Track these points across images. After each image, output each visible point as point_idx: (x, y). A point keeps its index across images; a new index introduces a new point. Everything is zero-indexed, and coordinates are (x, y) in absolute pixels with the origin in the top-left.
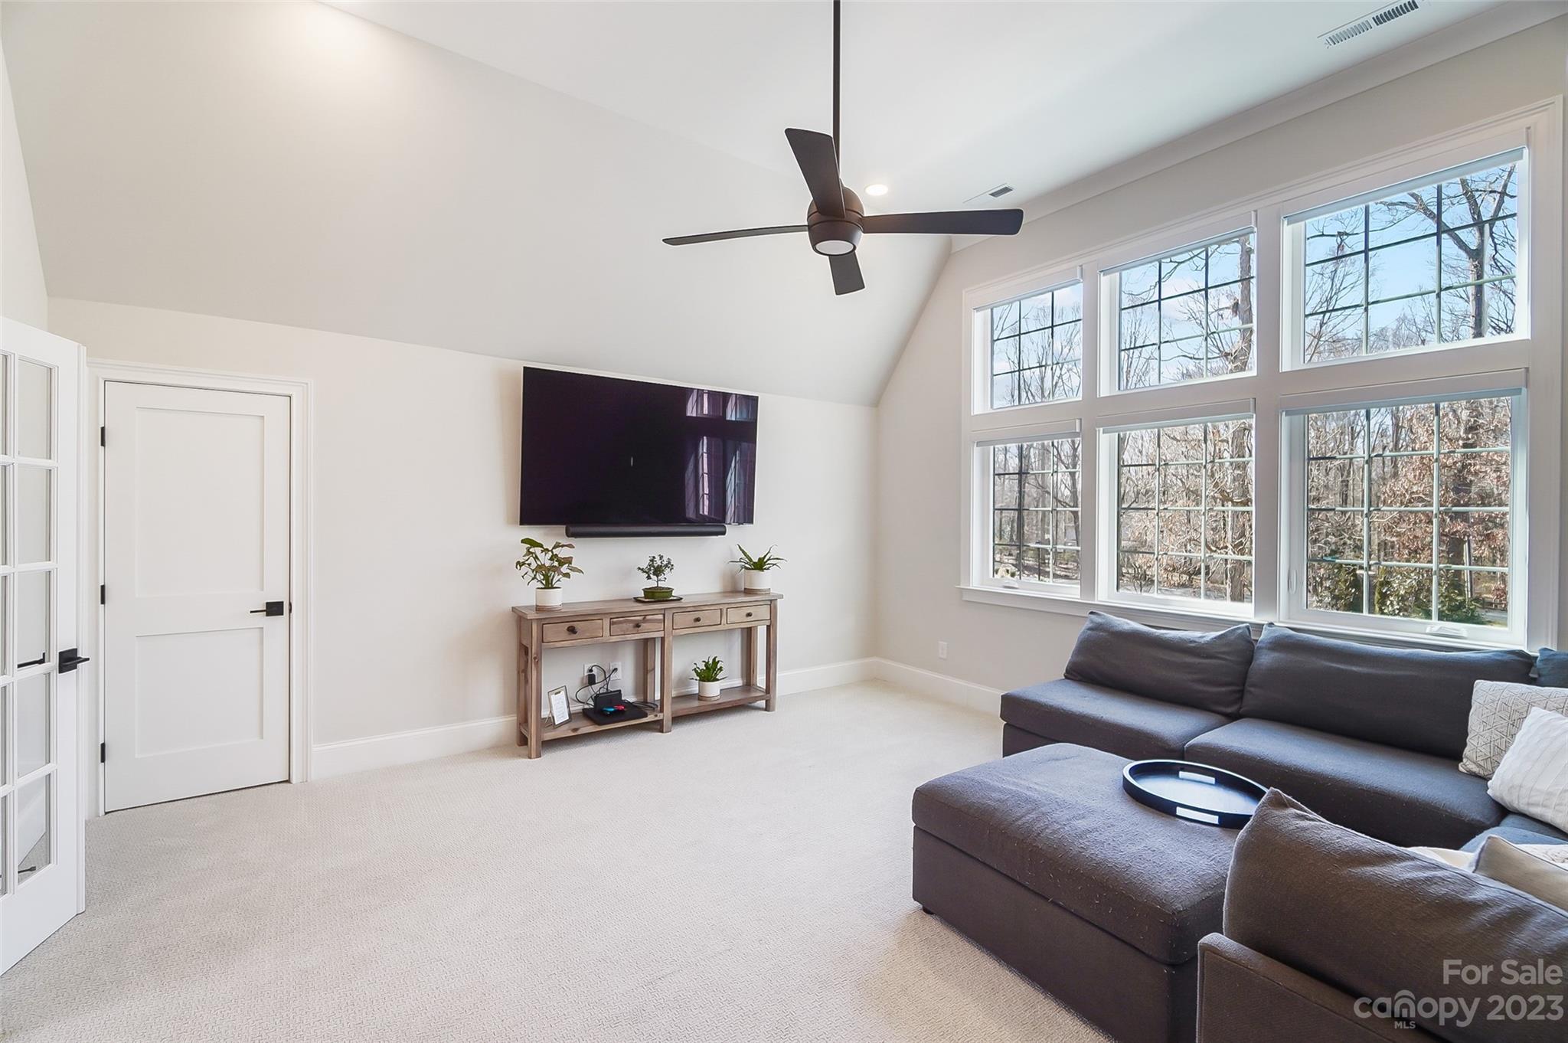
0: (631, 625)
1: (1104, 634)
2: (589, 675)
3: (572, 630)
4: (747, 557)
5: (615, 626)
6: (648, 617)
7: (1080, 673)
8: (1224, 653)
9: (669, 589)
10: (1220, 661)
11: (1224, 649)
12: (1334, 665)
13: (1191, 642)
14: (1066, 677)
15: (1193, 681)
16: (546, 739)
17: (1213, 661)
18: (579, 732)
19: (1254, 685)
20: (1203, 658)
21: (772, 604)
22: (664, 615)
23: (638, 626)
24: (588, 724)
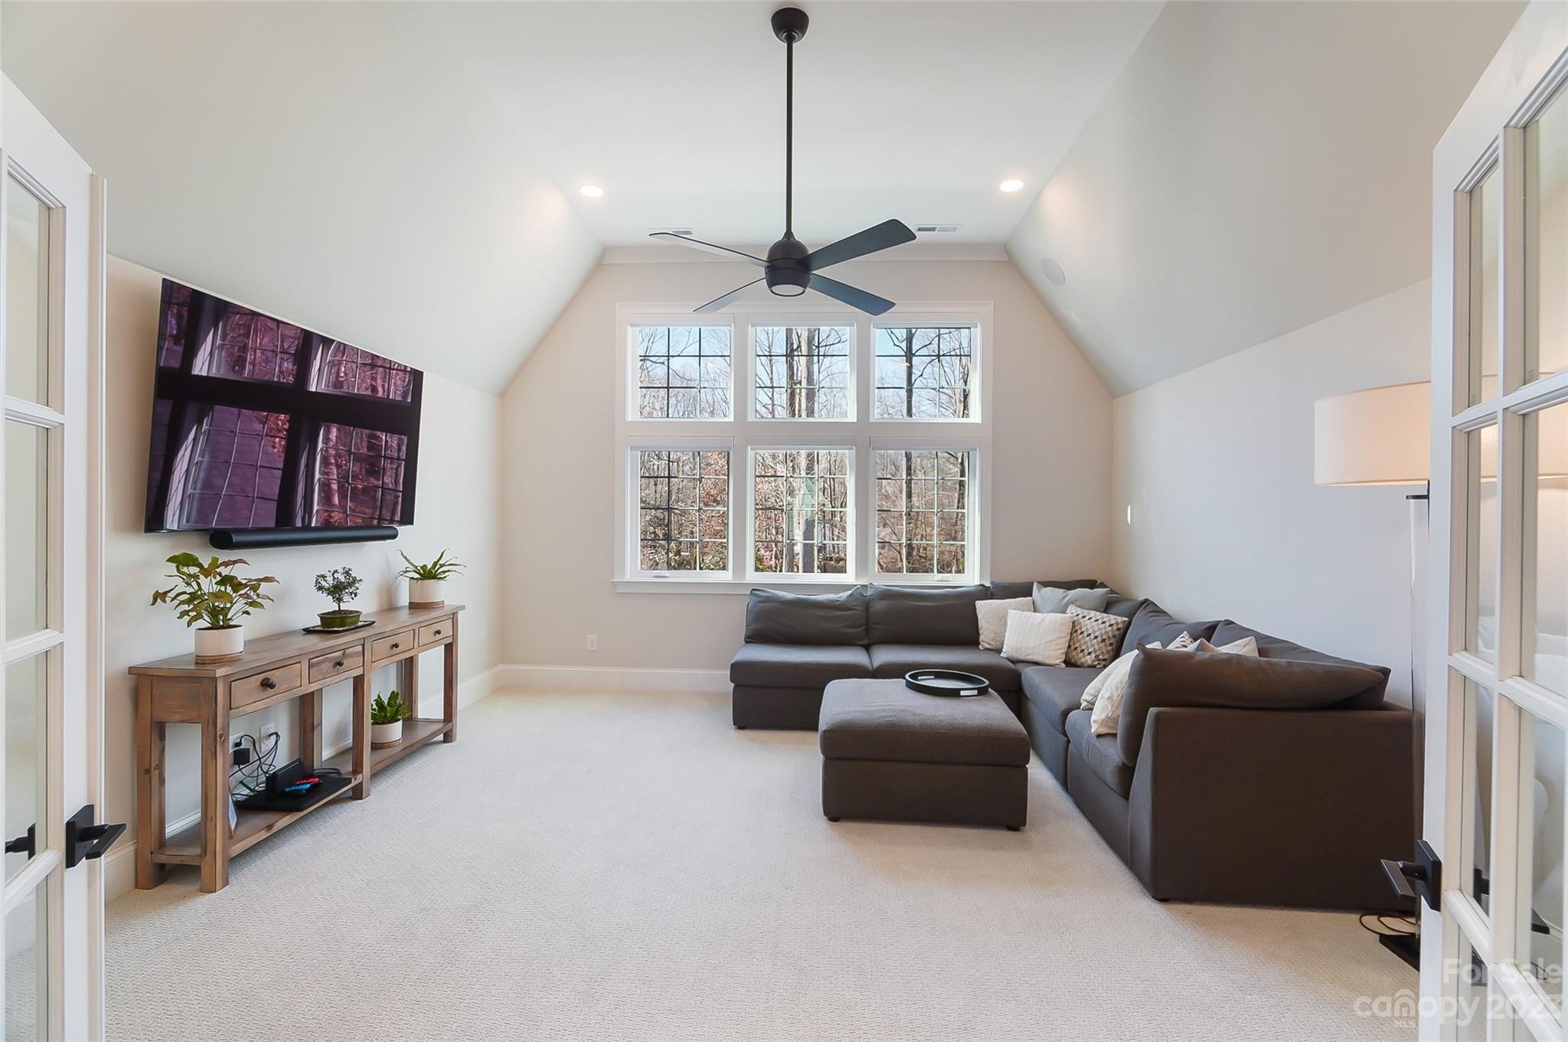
0: (331, 664)
1: (776, 604)
2: (235, 752)
3: (267, 684)
4: (411, 564)
5: (314, 669)
6: (348, 651)
7: (754, 637)
8: (855, 606)
9: (358, 612)
10: (855, 612)
11: (855, 603)
12: (918, 603)
13: (837, 601)
14: (747, 642)
15: (844, 627)
16: (233, 856)
17: (852, 612)
18: (275, 829)
19: (876, 624)
20: (846, 611)
21: (453, 617)
22: (363, 646)
23: (340, 664)
24: (279, 817)
